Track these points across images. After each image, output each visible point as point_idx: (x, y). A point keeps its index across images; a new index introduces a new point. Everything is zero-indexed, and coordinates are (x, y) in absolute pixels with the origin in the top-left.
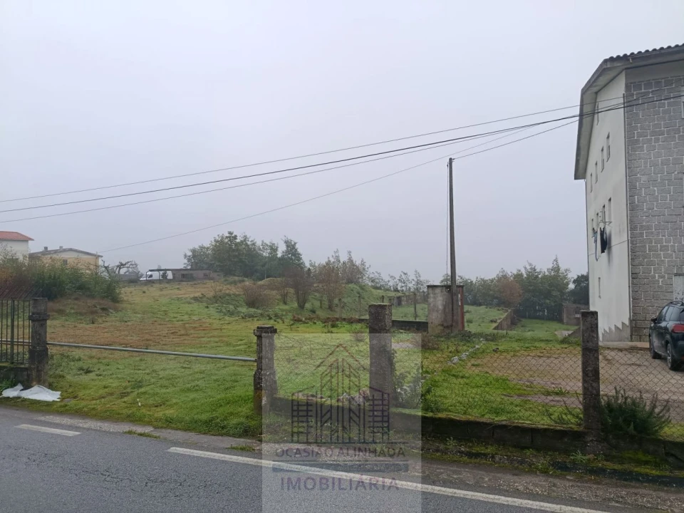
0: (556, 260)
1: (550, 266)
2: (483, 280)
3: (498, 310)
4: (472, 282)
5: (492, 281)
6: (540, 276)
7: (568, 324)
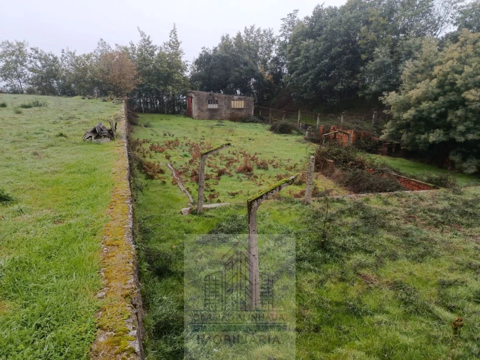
0: (174, 32)
1: (168, 40)
2: (72, 55)
3: (104, 101)
4: (55, 58)
5: (88, 57)
6: (156, 53)
7: (199, 118)
